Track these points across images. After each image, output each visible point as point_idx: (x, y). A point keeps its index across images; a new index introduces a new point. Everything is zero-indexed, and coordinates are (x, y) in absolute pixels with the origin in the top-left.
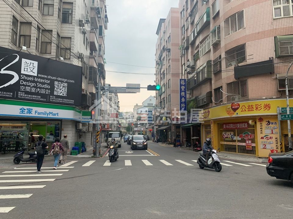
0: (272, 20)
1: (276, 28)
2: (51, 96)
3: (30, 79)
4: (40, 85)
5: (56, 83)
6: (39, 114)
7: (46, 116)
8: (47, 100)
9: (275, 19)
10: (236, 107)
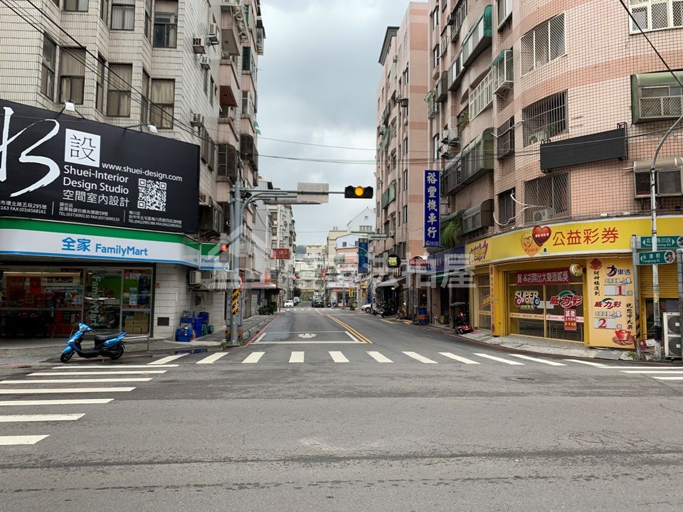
0: (627, 37)
1: (635, 55)
2: (131, 212)
3: (84, 173)
4: (106, 188)
5: (142, 182)
6: (104, 250)
7: (119, 255)
8: (122, 219)
9: (633, 35)
10: (542, 235)
